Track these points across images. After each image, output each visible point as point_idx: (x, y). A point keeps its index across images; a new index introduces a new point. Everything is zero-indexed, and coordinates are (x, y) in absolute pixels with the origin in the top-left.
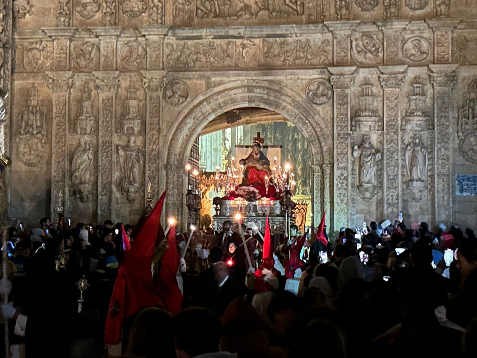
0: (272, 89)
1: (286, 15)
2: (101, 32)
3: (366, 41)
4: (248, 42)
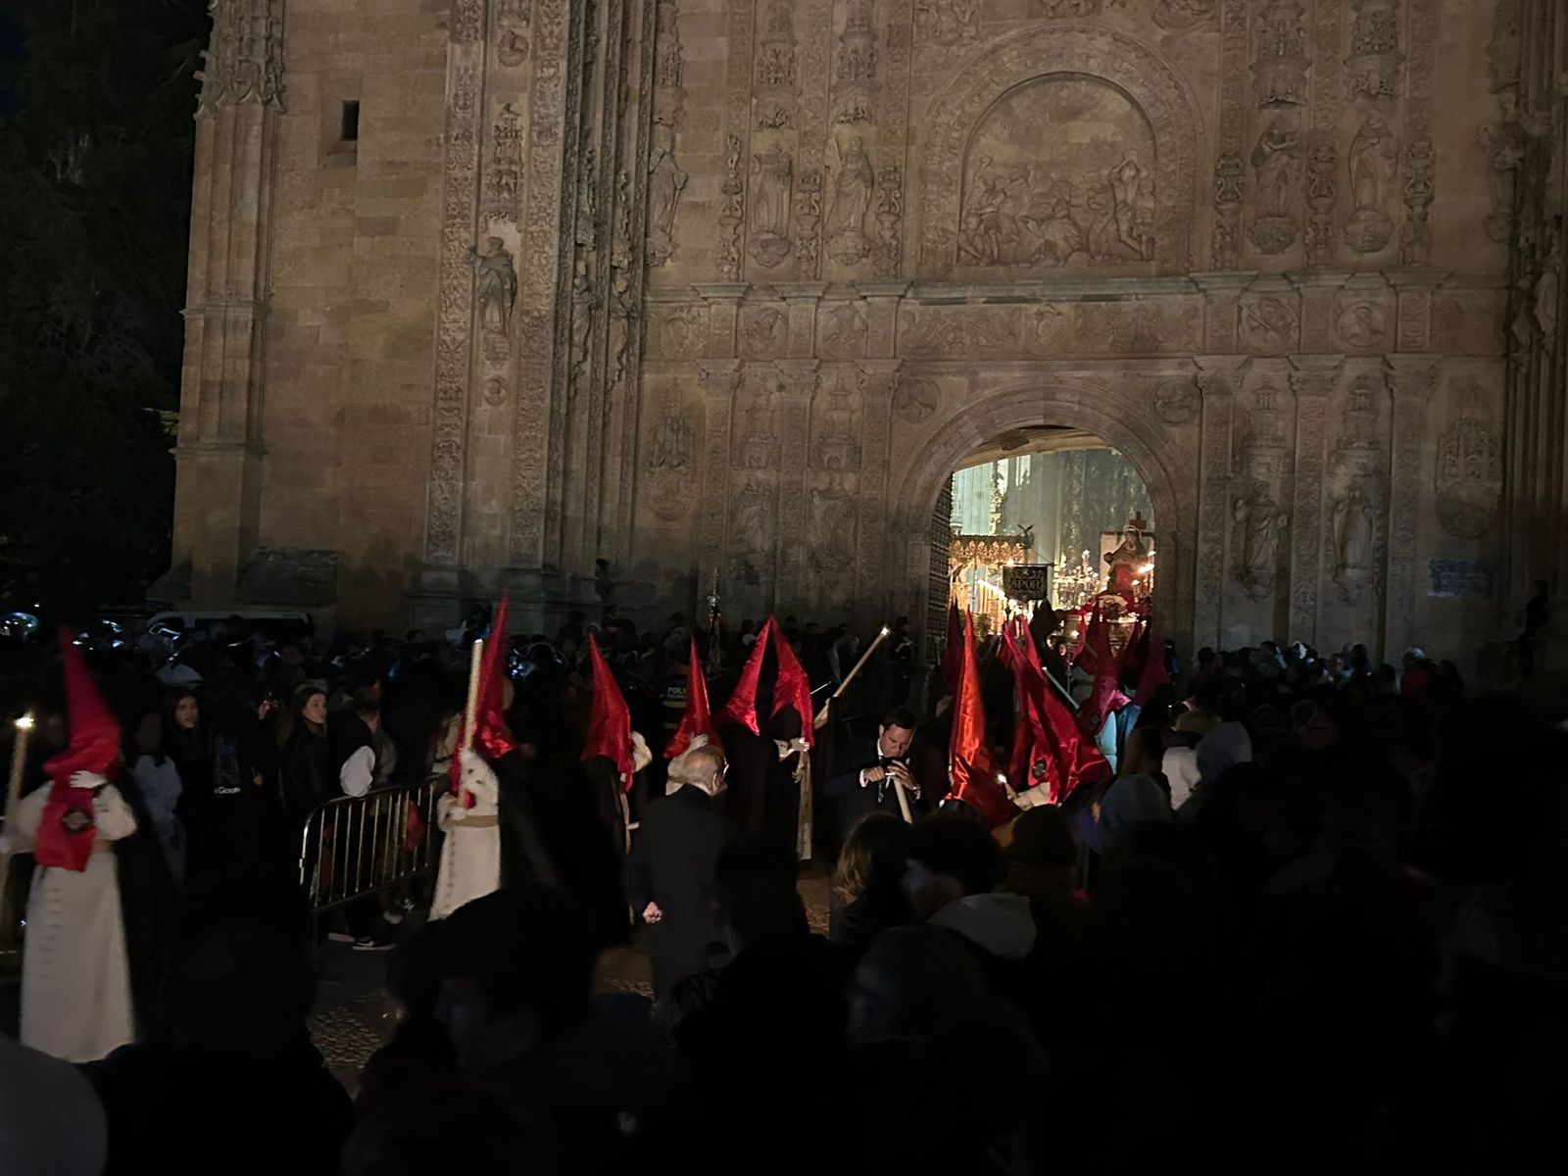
1: (1119, 261)
2: (790, 291)
3: (1268, 310)
4: (1049, 309)
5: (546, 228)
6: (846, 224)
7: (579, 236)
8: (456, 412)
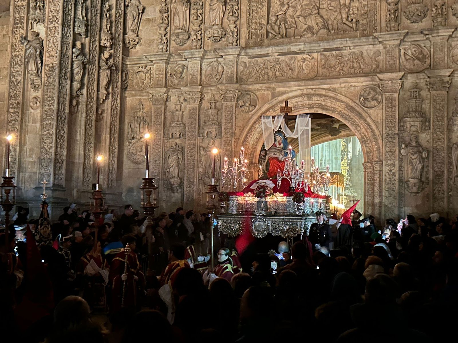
0: (328, 96)
1: (342, 32)
2: (188, 55)
3: (414, 49)
4: (307, 56)
5: (56, 25)
6: (214, 23)
7: (76, 30)
8: (17, 114)
